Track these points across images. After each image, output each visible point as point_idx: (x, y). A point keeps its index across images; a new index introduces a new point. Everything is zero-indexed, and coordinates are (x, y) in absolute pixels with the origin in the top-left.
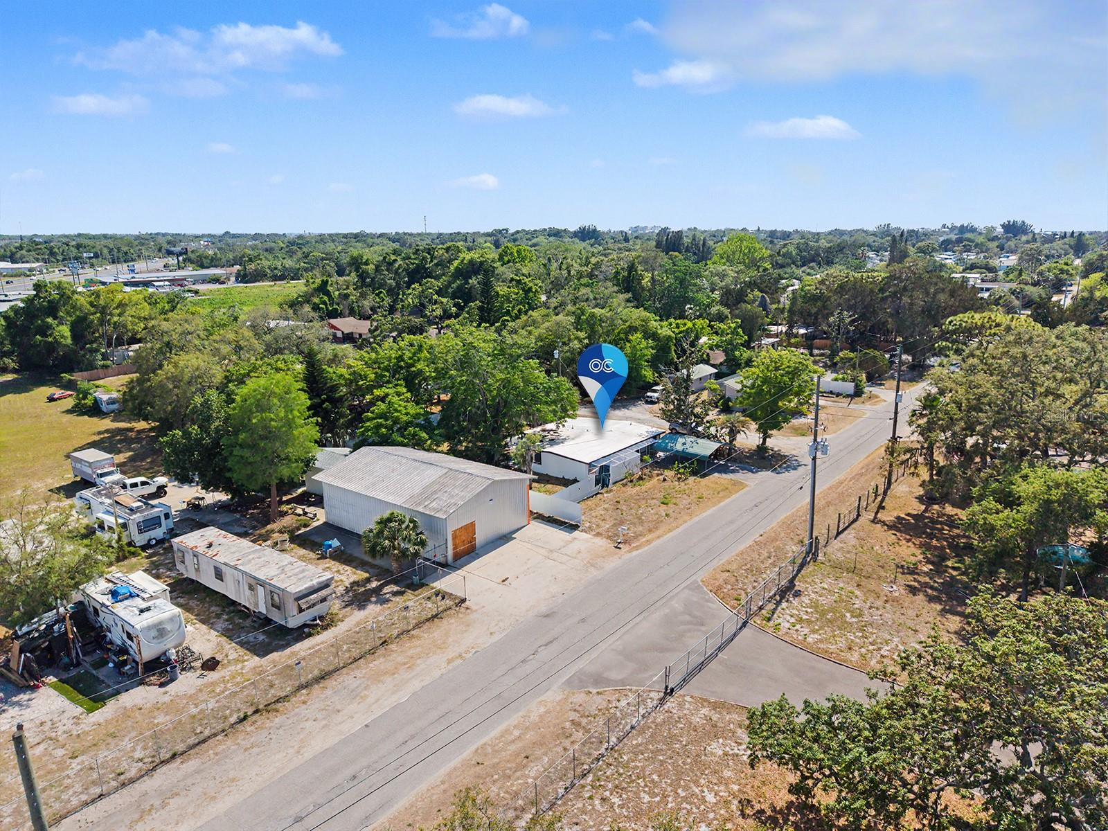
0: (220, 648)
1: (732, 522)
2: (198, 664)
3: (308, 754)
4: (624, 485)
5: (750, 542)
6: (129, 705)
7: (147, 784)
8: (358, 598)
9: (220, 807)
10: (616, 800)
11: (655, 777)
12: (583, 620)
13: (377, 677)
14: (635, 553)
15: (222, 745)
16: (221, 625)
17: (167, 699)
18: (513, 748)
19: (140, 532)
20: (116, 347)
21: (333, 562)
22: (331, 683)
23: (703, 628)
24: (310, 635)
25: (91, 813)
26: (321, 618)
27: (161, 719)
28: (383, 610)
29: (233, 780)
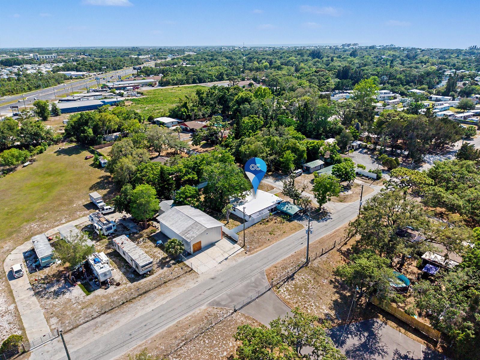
0: (121, 279)
1: (289, 245)
2: (115, 283)
3: (137, 316)
4: (261, 224)
5: (290, 255)
6: (97, 294)
7: (98, 319)
8: (162, 264)
9: (113, 329)
10: (207, 342)
11: (220, 337)
12: (223, 282)
13: (159, 294)
14: (251, 256)
15: (117, 311)
16: (123, 270)
17: (106, 294)
18: (187, 322)
19: (106, 231)
20: (108, 134)
21: (159, 249)
22: (147, 294)
23: (256, 289)
24: (146, 277)
25: (85, 325)
26: (150, 271)
27: (104, 300)
28: (167, 270)
29: (118, 321)
